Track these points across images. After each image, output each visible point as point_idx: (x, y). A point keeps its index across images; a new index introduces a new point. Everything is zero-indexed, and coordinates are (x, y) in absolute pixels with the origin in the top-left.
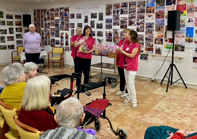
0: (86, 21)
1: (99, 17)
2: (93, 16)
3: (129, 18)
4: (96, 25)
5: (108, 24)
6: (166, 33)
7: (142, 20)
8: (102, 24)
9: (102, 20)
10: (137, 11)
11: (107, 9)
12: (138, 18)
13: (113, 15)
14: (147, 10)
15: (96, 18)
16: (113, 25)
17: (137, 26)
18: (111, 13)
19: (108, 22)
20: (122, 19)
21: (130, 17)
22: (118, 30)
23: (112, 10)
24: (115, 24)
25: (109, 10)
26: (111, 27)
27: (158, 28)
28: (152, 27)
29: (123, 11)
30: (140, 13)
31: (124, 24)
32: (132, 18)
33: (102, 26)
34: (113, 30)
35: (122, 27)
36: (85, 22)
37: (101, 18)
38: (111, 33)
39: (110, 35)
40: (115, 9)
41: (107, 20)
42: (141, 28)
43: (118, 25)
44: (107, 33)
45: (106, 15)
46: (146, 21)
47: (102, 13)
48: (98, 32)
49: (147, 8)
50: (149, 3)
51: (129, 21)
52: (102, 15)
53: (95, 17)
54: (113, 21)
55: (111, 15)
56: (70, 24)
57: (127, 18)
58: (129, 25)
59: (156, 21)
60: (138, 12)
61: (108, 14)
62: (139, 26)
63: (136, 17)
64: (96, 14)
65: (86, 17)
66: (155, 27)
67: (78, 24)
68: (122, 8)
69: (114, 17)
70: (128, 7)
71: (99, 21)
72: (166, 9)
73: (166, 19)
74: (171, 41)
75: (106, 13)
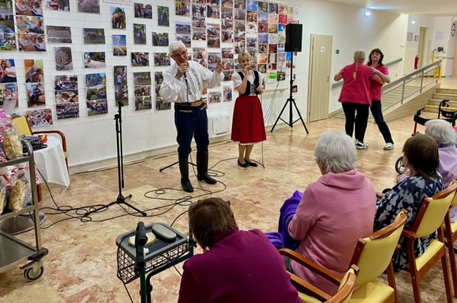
0: (119, 21)
1: (159, 16)
2: (142, 12)
3: (222, 26)
4: (151, 38)
6: (269, 55)
7: (242, 33)
8: (166, 35)
9: (168, 25)
10: (234, 15)
12: (237, 28)
13: (192, 17)
14: (248, 16)
15: (151, 18)
16: (193, 39)
17: (236, 43)
18: (188, 11)
19: (181, 31)
20: (210, 26)
21: (224, 24)
22: (204, 50)
23: (189, 5)
24: (197, 37)
25: (183, 4)
26: (190, 43)
27: (261, 47)
28: (254, 45)
29: (212, 12)
30: (239, 19)
31: (215, 39)
32: (227, 27)
33: (167, 40)
34: (194, 50)
35: (211, 44)
36: (114, 27)
37: (164, 20)
40: (195, 4)
41: (180, 25)
42: (241, 47)
43: (204, 39)
45: (177, 14)
46: (247, 36)
47: (167, 9)
48: (158, 54)
49: (248, 12)
50: (250, 4)
51: (223, 33)
52: (165, 13)
53: (148, 15)
54: (192, 30)
55: (189, 16)
56: (49, 28)
57: (218, 25)
58: (224, 41)
59: (259, 36)
60: (236, 18)
61: (181, 11)
62: (239, 44)
63: (234, 26)
64: (151, 8)
65: (119, 10)
66: (257, 45)
67: (86, 30)
68: (209, 4)
69: (196, 21)
70: (220, 4)
71: (159, 27)
72: (269, 19)
73: (269, 35)
74: (274, 66)
75: (177, 10)
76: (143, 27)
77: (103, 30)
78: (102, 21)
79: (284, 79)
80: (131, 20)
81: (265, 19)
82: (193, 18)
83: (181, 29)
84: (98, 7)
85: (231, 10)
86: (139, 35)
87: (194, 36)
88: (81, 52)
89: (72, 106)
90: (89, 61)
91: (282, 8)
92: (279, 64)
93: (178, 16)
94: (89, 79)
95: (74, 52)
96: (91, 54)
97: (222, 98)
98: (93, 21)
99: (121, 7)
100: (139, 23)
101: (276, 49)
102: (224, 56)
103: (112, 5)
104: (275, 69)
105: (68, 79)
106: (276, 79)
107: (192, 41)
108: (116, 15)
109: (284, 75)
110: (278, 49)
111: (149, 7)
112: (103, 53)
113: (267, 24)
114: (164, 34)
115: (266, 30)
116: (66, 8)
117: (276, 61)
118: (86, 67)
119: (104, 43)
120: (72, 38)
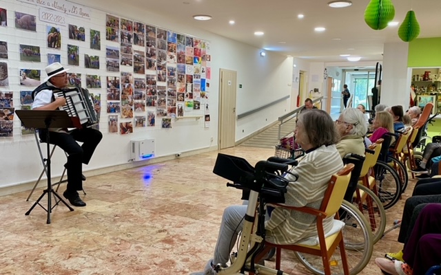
0: (54, 40)
1: (91, 39)
2: (76, 33)
3: (147, 54)
4: (84, 60)
5: (110, 60)
7: (165, 62)
8: (97, 58)
9: (99, 48)
10: (157, 44)
11: (108, 25)
12: (160, 57)
13: (120, 43)
14: (169, 47)
15: (84, 40)
16: (121, 64)
17: (159, 71)
18: (117, 37)
19: (111, 56)
20: (136, 53)
21: (149, 52)
22: (131, 75)
23: (118, 31)
24: (125, 62)
25: (113, 30)
26: (118, 67)
27: (180, 76)
28: (173, 74)
29: (138, 39)
30: (162, 48)
31: (140, 65)
32: (152, 56)
33: (98, 63)
34: (122, 74)
35: (137, 70)
36: (50, 46)
37: (95, 44)
38: (118, 81)
39: (116, 84)
40: (124, 31)
41: (110, 50)
42: (163, 75)
43: (131, 65)
44: (109, 79)
45: (107, 39)
46: (168, 65)
47: (99, 33)
48: (89, 76)
49: (169, 43)
50: (170, 36)
51: (147, 60)
52: (97, 37)
53: (81, 38)
54: (120, 55)
55: (118, 42)
57: (143, 53)
58: (148, 68)
59: (178, 66)
60: (158, 47)
61: (111, 37)
62: (161, 72)
63: (157, 55)
64: (84, 31)
65: (54, 30)
66: (176, 75)
67: (22, 47)
68: (136, 32)
69: (124, 47)
70: (145, 33)
71: (91, 50)
72: (186, 51)
73: (186, 66)
74: (191, 96)
75: (107, 35)
76: (76, 48)
77: (38, 48)
78: (38, 39)
79: (199, 108)
80: (65, 40)
81: (183, 51)
82: (122, 44)
83: (111, 53)
84: (35, 25)
85: (154, 39)
86: (72, 56)
87: (122, 61)
88: (17, 69)
89: (7, 124)
90: (25, 78)
91: (197, 42)
92: (195, 94)
93: (108, 41)
94: (24, 96)
95: (10, 68)
96: (27, 71)
97: (146, 122)
98: (29, 38)
99: (56, 27)
100: (73, 45)
101: (192, 80)
102: (148, 83)
103: (48, 24)
104: (192, 98)
105: (3, 96)
106: (192, 108)
107: (120, 66)
108: (52, 34)
109: (199, 104)
110: (194, 79)
111: (82, 30)
112: (39, 71)
113: (184, 56)
114: (96, 57)
115: (184, 61)
116: (3, 23)
117: (192, 91)
118: (21, 84)
119: (39, 61)
120: (9, 54)
